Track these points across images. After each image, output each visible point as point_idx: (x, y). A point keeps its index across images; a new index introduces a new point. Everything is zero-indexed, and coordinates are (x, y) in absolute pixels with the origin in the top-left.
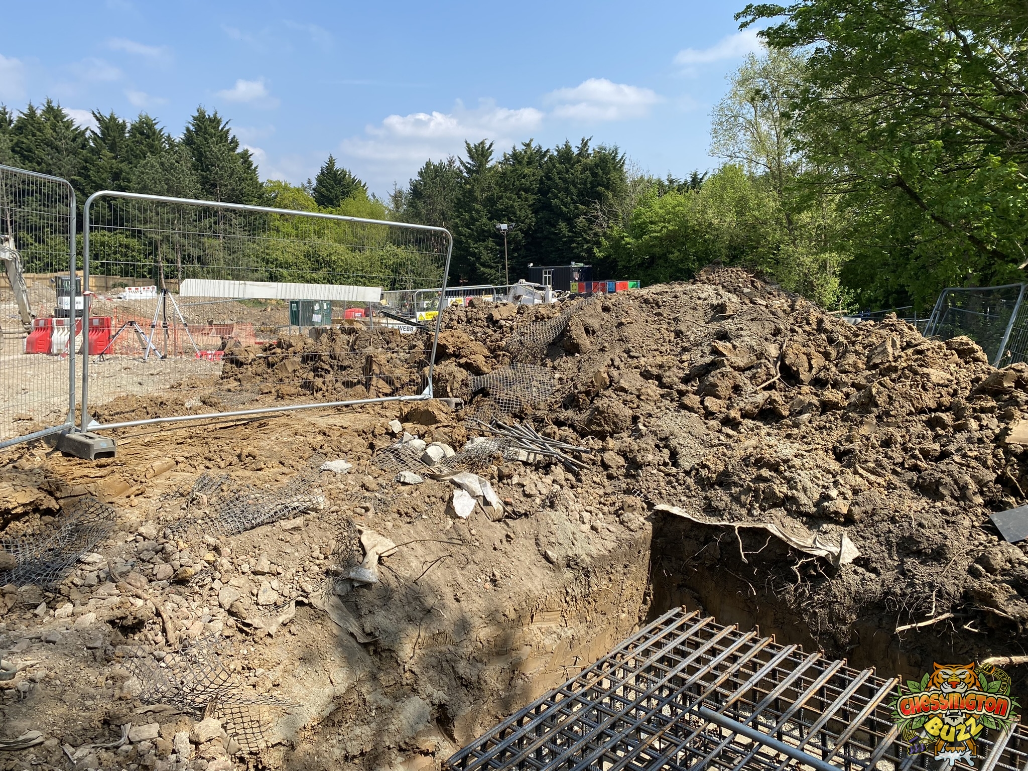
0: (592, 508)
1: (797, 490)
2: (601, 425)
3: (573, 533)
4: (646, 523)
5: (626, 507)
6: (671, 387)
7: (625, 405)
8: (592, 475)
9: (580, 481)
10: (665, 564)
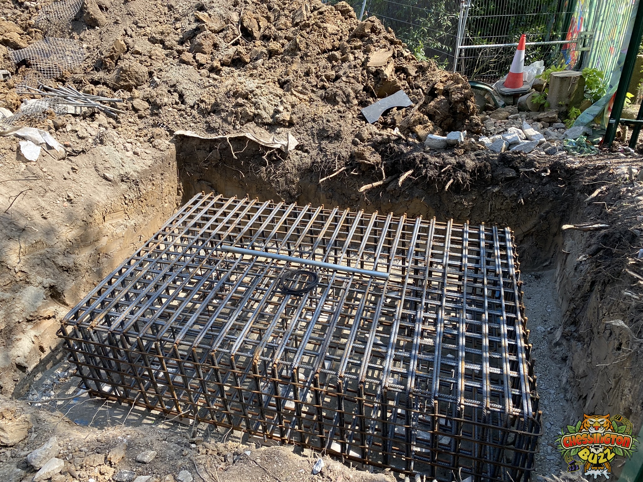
0: (131, 140)
1: (260, 109)
2: (127, 81)
3: (121, 159)
4: (171, 144)
5: (155, 136)
6: (171, 48)
7: (141, 64)
8: (126, 118)
9: (119, 122)
10: (187, 168)
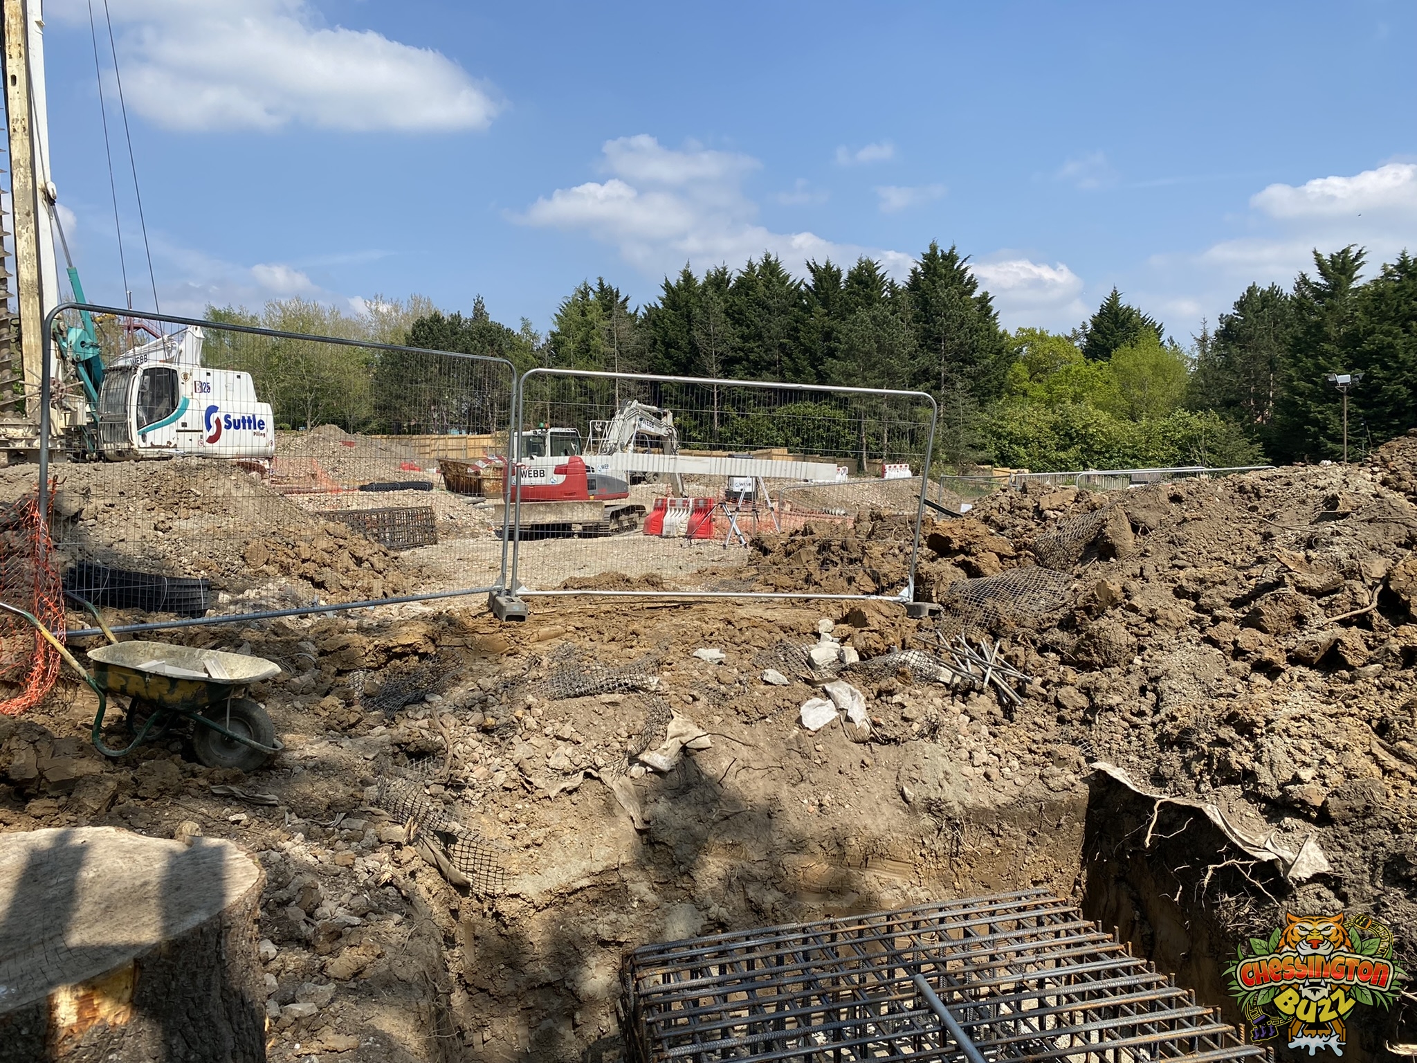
1: (1260, 763)
3: (946, 773)
4: (1079, 784)
5: (1055, 759)
6: (1207, 611)
7: (1127, 629)
9: (1011, 718)
